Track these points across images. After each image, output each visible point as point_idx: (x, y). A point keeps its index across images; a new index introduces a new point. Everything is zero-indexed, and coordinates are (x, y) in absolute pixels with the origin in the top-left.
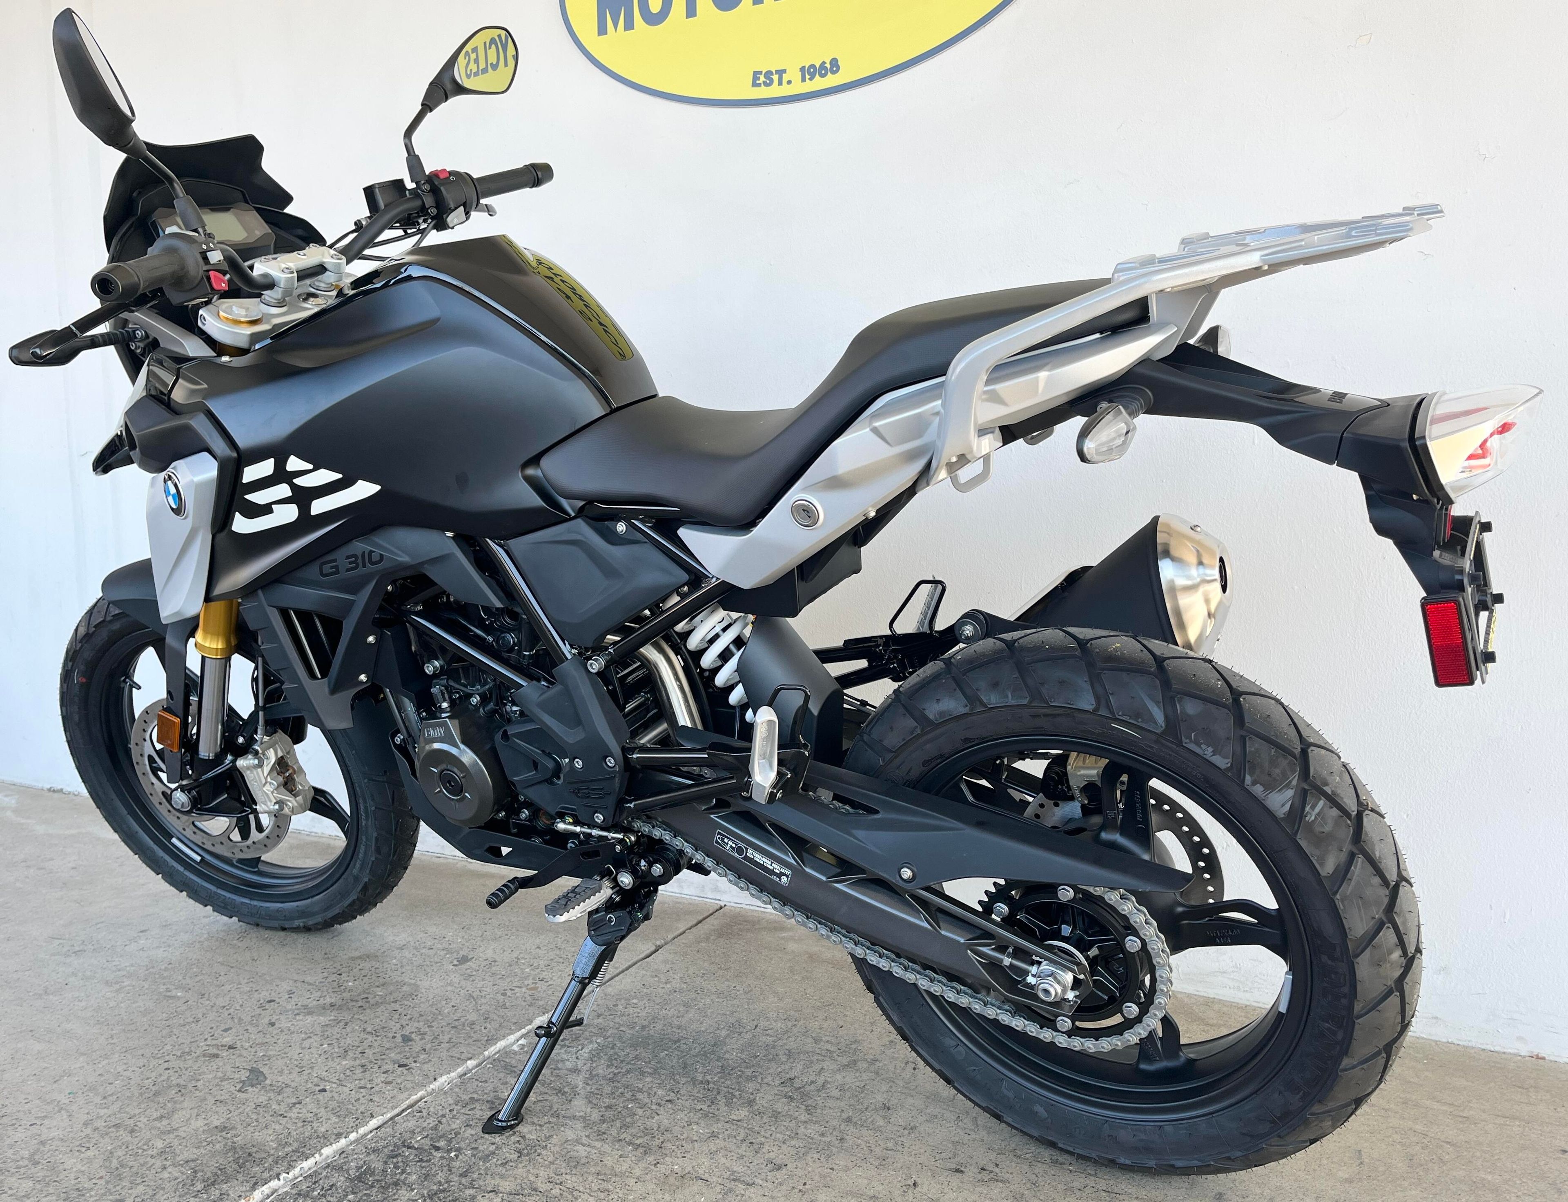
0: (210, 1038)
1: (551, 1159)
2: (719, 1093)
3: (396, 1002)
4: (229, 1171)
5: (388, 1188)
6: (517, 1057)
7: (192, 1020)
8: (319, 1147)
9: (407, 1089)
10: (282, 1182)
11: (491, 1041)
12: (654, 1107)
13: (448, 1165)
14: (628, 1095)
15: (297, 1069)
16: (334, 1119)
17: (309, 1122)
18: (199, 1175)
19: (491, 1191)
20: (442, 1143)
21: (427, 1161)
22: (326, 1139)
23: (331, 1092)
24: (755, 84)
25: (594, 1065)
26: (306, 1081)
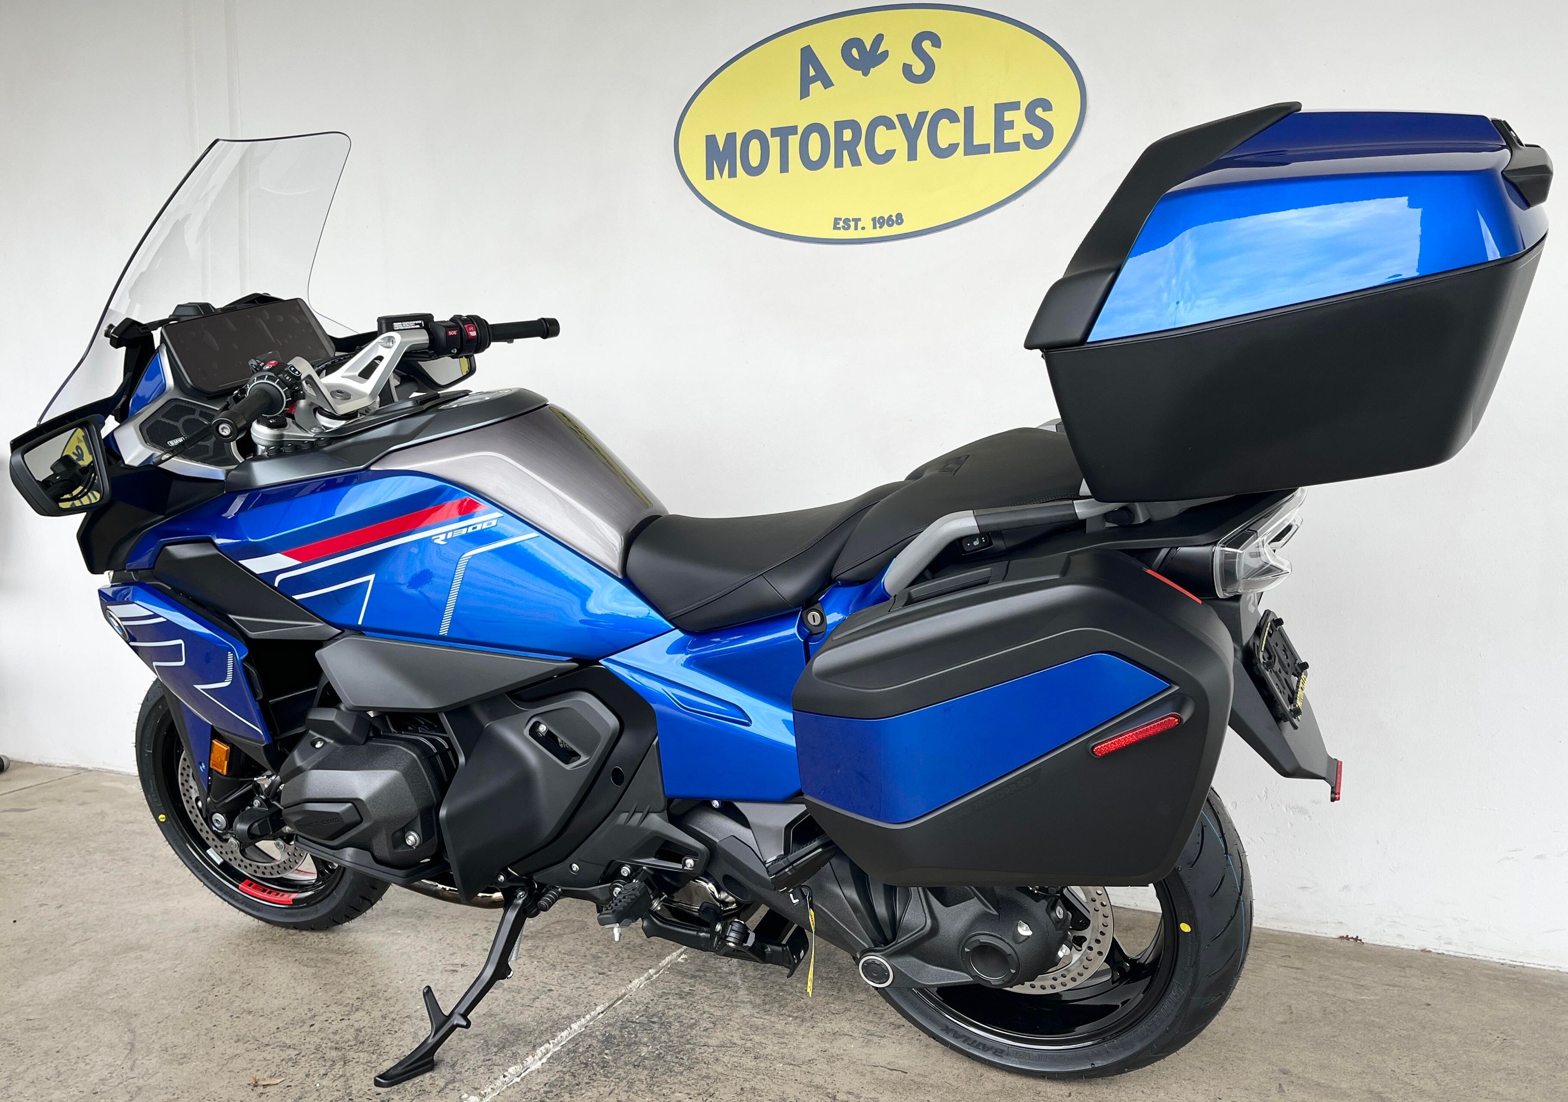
0: (443, 960)
1: (737, 1026)
2: (842, 985)
3: (574, 933)
4: (511, 1040)
5: (630, 1045)
6: (685, 966)
7: (419, 948)
8: (568, 1024)
9: (613, 988)
10: (552, 1045)
11: (660, 957)
12: (798, 994)
13: (666, 1032)
14: (777, 987)
16: (569, 1007)
17: (552, 1009)
18: (490, 1043)
20: (655, 1019)
22: (570, 1019)
23: (558, 991)
24: (835, 228)
26: (535, 985)
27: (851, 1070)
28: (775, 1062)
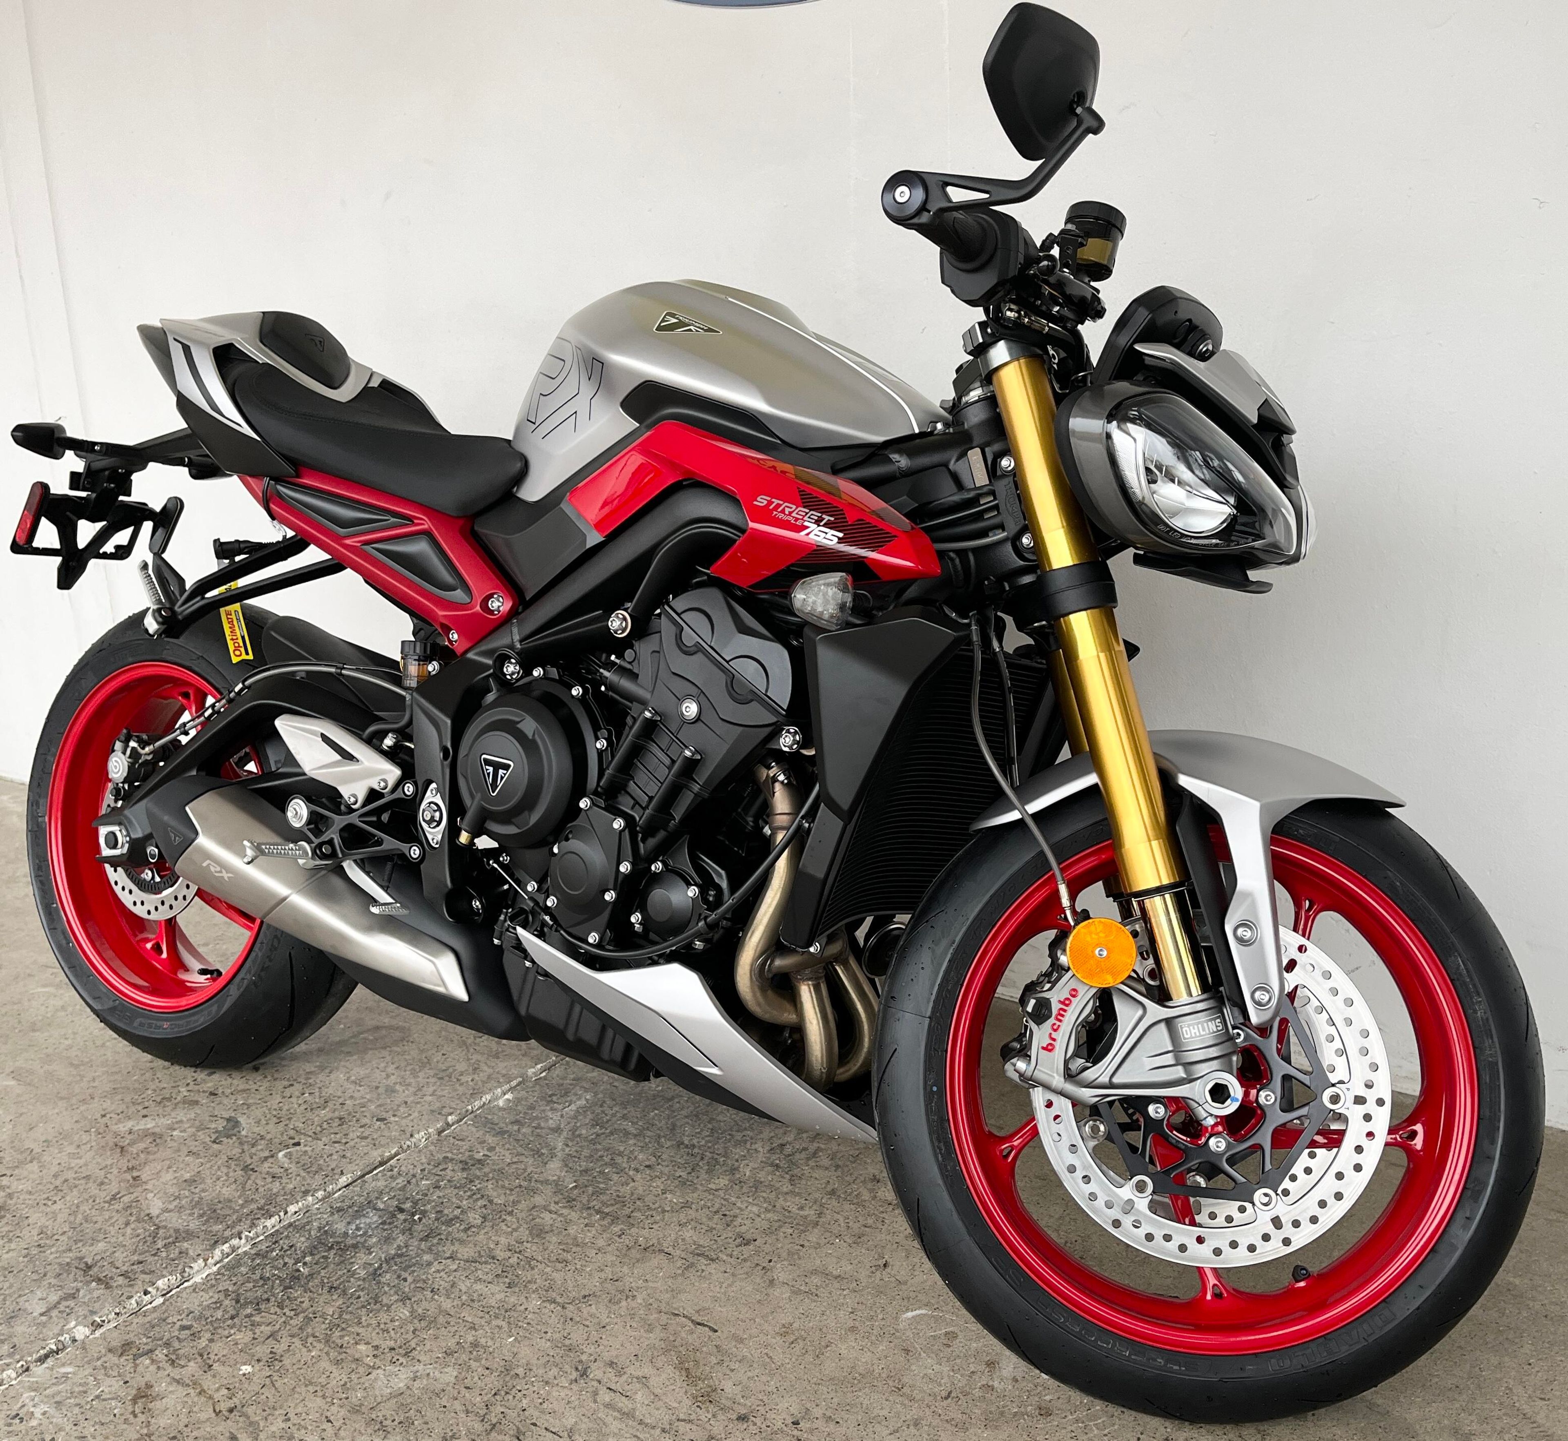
0: (192, 1083)
1: (514, 1226)
2: (702, 1159)
3: (385, 1048)
5: (347, 1251)
6: (500, 1114)
8: (284, 1205)
9: (382, 1146)
10: (243, 1241)
11: (476, 1093)
12: (631, 1173)
13: (410, 1229)
14: (607, 1159)
15: (275, 1120)
16: (304, 1176)
17: (278, 1178)
18: (161, 1232)
19: (448, 1258)
20: (408, 1205)
21: (390, 1224)
23: (305, 1146)
25: (578, 1124)
26: (282, 1134)
27: (636, 1319)
28: (533, 1296)
